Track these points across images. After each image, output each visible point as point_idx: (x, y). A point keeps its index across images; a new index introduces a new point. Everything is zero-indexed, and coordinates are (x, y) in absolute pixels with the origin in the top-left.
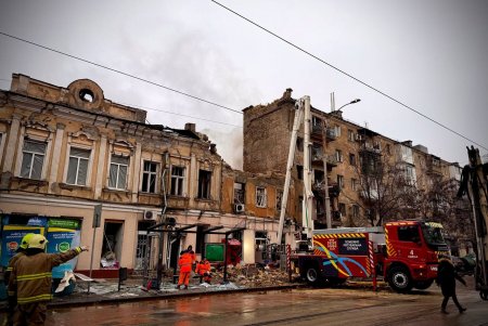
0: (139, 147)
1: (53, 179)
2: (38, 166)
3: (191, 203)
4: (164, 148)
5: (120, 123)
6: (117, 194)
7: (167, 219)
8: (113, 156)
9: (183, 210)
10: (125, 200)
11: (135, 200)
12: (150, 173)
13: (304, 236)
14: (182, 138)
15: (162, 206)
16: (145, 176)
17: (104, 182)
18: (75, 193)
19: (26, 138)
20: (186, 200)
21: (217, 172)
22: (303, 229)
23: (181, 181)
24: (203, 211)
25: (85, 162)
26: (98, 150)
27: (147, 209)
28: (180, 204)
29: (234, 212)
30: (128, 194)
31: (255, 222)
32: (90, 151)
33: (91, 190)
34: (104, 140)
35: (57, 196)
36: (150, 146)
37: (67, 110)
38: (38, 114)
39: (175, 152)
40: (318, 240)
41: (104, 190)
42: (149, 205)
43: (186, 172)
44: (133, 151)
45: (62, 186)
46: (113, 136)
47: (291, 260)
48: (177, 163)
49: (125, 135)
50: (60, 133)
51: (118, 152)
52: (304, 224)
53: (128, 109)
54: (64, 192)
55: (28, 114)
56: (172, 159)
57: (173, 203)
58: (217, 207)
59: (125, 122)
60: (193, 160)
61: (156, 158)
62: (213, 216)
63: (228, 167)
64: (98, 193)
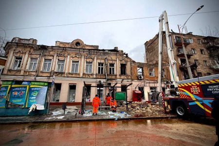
0: (96, 58)
1: (66, 72)
2: (62, 68)
3: (118, 77)
4: (105, 57)
5: (88, 50)
6: (88, 75)
7: (108, 83)
8: (87, 62)
9: (114, 79)
10: (91, 77)
11: (95, 76)
12: (101, 67)
13: (172, 87)
14: (112, 53)
15: (105, 78)
16: (99, 68)
17: (83, 71)
18: (74, 76)
19: (58, 60)
20: (116, 75)
21: (129, 64)
22: (172, 82)
23: (113, 69)
24: (123, 80)
25: (77, 65)
26: (81, 61)
27: (99, 80)
28: (113, 77)
29: (138, 79)
30: (92, 75)
31: (149, 83)
32: (78, 61)
33: (79, 74)
34: (83, 57)
35: (68, 77)
36: (100, 57)
37: (70, 49)
38: (62, 52)
39: (110, 58)
40: (182, 87)
41: (84, 74)
42: (100, 78)
43: (115, 65)
44: (93, 59)
45: (69, 73)
46: (86, 55)
47: (164, 100)
48: (111, 62)
49: (91, 54)
50: (69, 56)
51: (88, 60)
52: (172, 80)
53: (92, 46)
54: (70, 76)
55: (59, 52)
56: (109, 61)
57: (110, 77)
58: (130, 77)
59: (89, 50)
60: (118, 60)
61: (102, 61)
62: (128, 81)
63: (134, 62)
64: (81, 75)
